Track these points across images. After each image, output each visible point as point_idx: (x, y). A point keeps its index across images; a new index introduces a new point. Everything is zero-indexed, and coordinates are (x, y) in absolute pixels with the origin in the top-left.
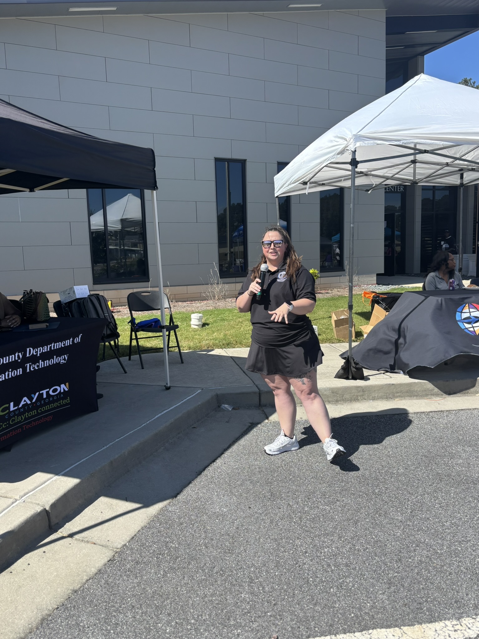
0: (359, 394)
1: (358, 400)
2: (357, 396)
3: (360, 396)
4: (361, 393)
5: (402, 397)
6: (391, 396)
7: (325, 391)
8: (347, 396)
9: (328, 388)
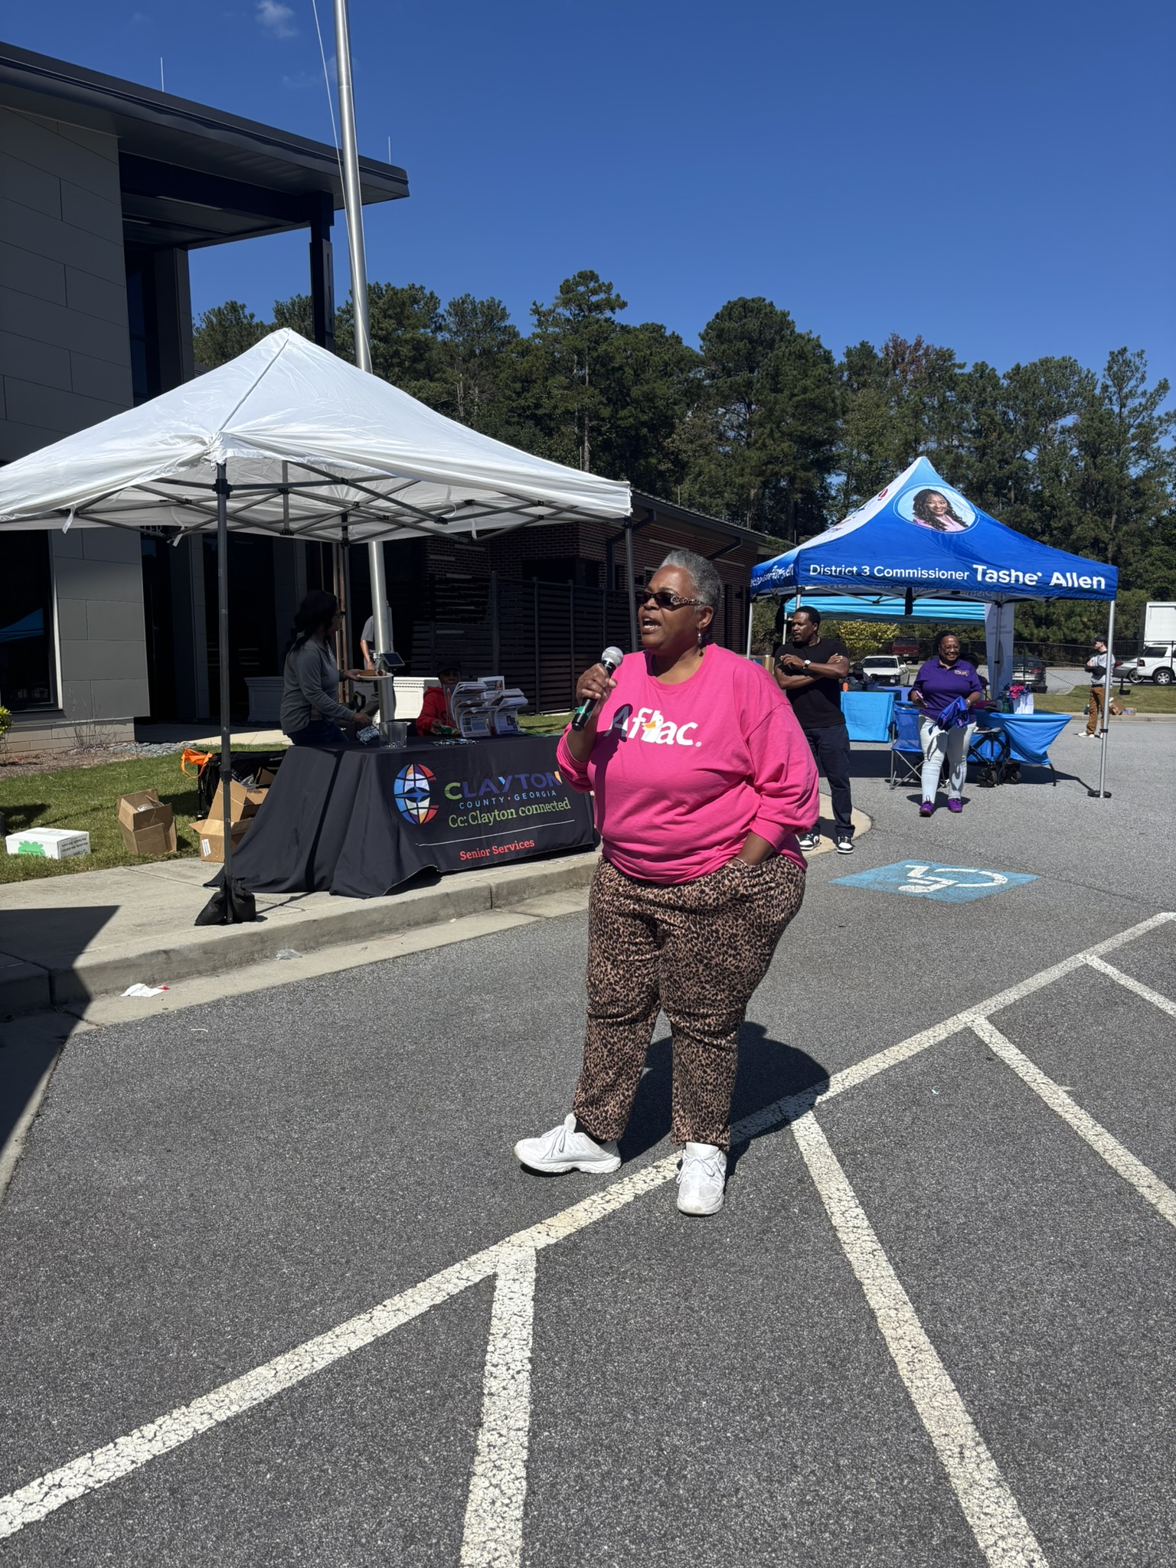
0: (255, 948)
1: (254, 961)
2: (252, 953)
3: (257, 952)
4: (258, 947)
5: (331, 943)
6: (312, 944)
7: (191, 950)
8: (233, 956)
9: (195, 945)
